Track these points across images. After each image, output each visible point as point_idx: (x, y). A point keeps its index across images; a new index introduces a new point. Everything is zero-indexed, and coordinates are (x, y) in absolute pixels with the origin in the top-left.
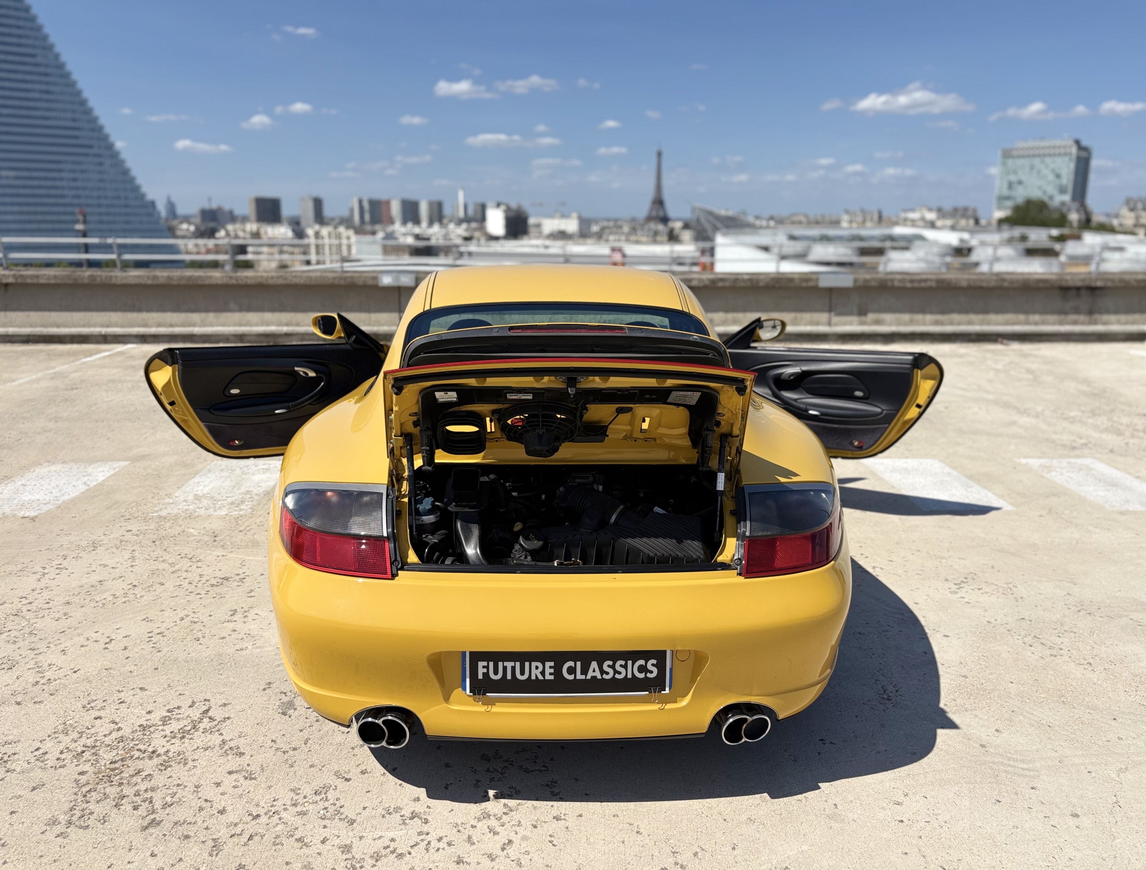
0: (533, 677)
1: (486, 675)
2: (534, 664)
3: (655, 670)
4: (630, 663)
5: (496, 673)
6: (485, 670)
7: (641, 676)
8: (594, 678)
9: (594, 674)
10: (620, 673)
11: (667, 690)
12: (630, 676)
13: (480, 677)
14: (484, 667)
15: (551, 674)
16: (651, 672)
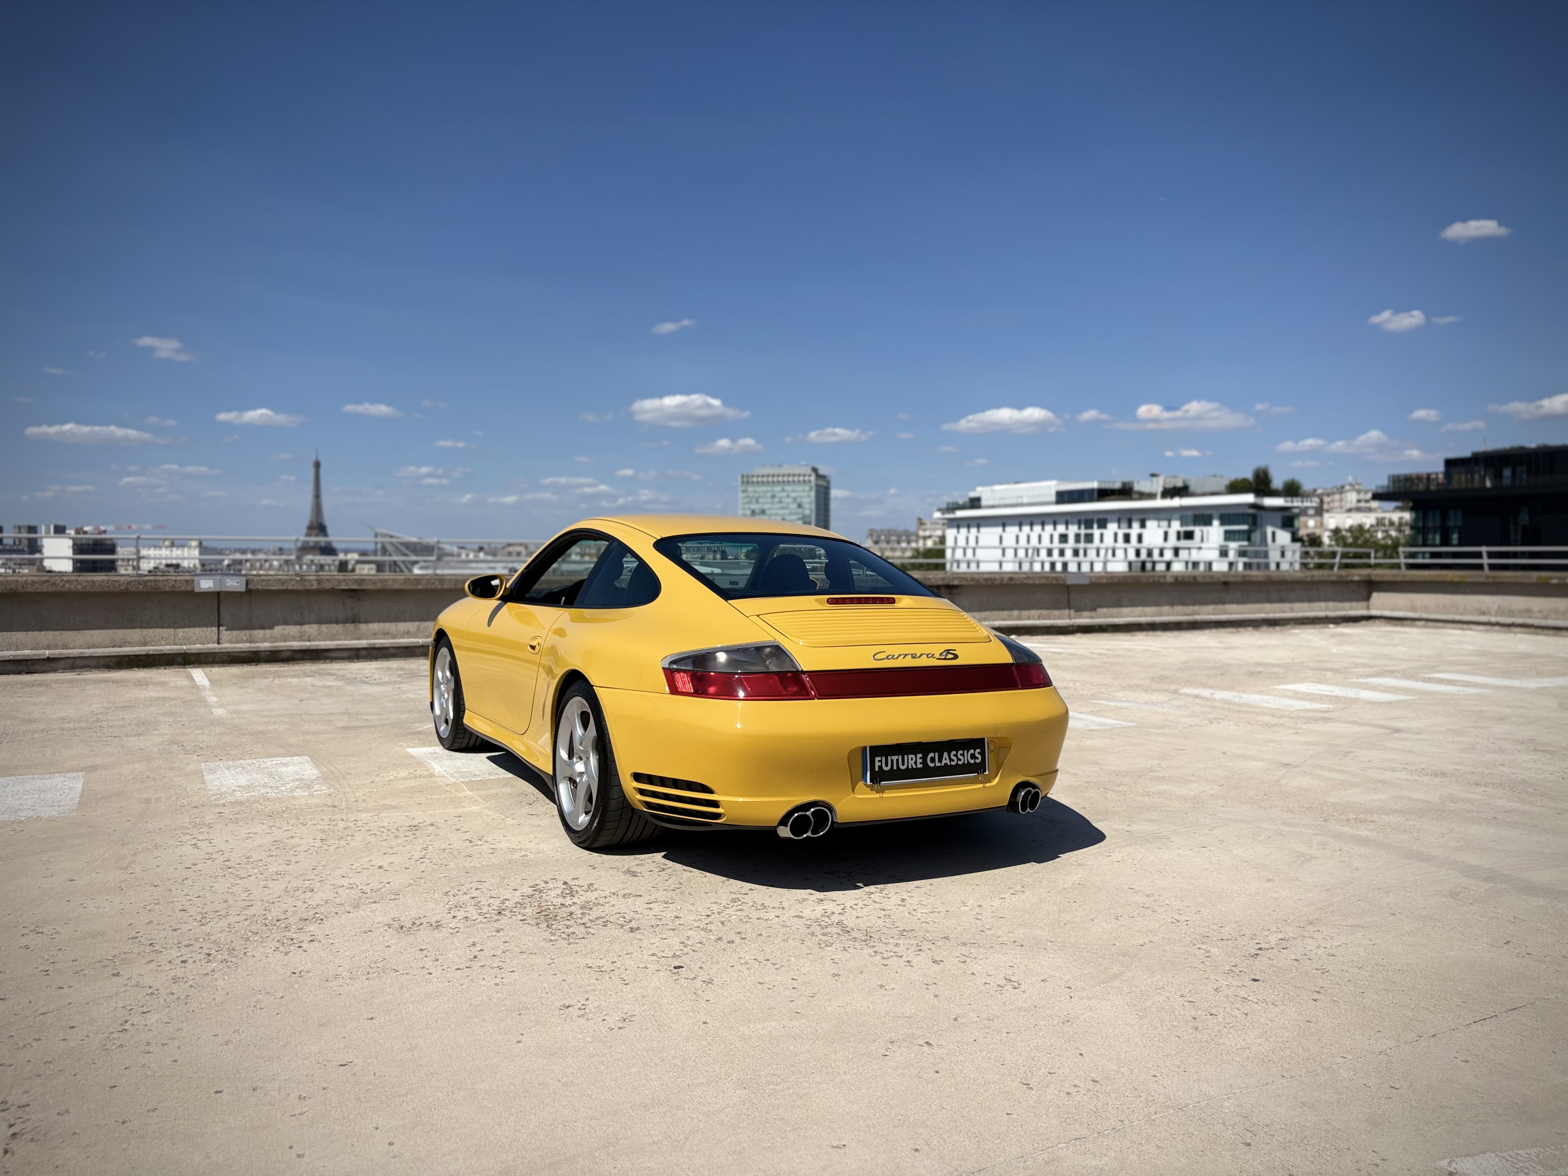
0: (910, 767)
1: (880, 767)
2: (910, 756)
3: (979, 756)
4: (966, 752)
5: (887, 765)
6: (880, 764)
7: (972, 761)
8: (946, 764)
9: (946, 762)
10: (960, 760)
11: (987, 773)
12: (966, 762)
13: (877, 769)
14: (879, 761)
15: (920, 763)
16: (978, 758)
